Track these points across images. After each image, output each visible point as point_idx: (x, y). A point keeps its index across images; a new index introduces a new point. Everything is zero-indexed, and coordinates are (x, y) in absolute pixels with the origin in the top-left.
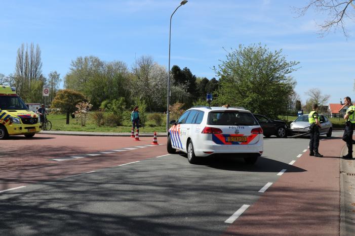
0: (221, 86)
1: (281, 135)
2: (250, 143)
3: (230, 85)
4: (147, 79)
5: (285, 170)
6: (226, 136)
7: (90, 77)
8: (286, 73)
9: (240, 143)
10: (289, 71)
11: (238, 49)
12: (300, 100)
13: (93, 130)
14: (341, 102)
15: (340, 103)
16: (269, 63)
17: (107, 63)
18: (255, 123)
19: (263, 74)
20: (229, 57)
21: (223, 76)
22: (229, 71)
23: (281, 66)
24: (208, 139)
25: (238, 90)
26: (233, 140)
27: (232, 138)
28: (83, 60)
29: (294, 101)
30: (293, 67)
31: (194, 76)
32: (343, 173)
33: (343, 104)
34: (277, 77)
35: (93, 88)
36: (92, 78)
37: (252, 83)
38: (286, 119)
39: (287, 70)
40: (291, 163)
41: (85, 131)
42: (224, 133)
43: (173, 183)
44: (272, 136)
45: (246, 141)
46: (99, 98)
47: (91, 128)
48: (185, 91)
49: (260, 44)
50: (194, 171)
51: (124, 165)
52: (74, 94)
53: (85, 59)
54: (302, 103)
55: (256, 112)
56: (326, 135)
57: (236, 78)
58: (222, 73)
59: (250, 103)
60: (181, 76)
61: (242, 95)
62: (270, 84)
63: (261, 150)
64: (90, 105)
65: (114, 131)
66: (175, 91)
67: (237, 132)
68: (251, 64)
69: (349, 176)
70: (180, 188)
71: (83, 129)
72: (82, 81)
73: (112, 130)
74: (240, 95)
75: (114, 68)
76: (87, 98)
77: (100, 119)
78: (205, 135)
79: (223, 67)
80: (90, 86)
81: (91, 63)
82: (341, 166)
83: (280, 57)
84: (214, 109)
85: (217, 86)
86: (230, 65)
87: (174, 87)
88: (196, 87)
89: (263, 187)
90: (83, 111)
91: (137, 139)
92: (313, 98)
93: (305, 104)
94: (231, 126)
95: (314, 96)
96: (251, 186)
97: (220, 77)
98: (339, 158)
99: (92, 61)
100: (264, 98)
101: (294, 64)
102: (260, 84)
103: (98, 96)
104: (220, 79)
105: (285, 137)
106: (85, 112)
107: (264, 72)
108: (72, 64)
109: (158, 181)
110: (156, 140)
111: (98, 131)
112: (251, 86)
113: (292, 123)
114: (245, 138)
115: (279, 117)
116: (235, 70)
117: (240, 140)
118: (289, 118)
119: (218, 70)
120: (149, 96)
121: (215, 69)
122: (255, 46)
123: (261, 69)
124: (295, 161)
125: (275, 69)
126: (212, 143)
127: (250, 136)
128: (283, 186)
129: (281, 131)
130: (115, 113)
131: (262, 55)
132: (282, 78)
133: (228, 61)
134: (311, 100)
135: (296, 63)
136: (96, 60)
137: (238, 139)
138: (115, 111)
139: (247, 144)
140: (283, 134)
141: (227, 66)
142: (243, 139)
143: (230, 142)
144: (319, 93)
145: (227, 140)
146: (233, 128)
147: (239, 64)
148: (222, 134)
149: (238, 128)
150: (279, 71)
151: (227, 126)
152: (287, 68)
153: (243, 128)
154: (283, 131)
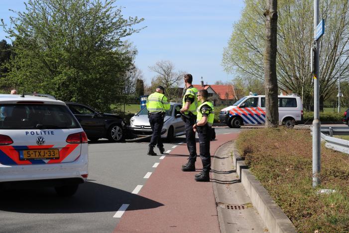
0: (15, 54)
1: (116, 138)
2: (63, 161)
3: (31, 53)
5: (127, 205)
6: (20, 149)
8: (122, 35)
9: (47, 161)
10: (128, 32)
12: (142, 79)
14: (202, 82)
15: (201, 84)
16: (95, 18)
18: (73, 124)
19: (85, 35)
20: (29, 6)
21: (18, 38)
22: (29, 30)
23: (114, 24)
25: (44, 62)
26: (33, 156)
27: (31, 152)
29: (133, 80)
32: (221, 206)
33: (205, 86)
34: (109, 42)
37: (68, 50)
38: (122, 110)
39: (125, 32)
40: (136, 191)
42: (16, 143)
44: (100, 139)
45: (57, 156)
54: (145, 84)
55: (74, 99)
56: (184, 136)
57: (41, 41)
58: (17, 33)
59: (63, 83)
61: (50, 70)
62: (97, 53)
63: (85, 173)
67: (40, 141)
68: (67, 20)
69: (230, 210)
74: (48, 71)
79: (19, 23)
82: (216, 192)
83: (114, 10)
85: (9, 53)
86: (29, 20)
92: (162, 76)
94: (29, 131)
95: (163, 73)
97: (14, 39)
100: (88, 76)
101: (136, 21)
102: (81, 53)
104: (13, 43)
105: (122, 141)
107: (87, 33)
112: (66, 55)
113: (133, 118)
114: (56, 152)
115: (112, 106)
116: (38, 29)
117: (47, 156)
118: (128, 109)
119: (10, 26)
121: (4, 25)
123: (83, 28)
124: (141, 186)
125: (104, 29)
127: (64, 148)
129: (116, 131)
131: (84, 5)
132: (117, 43)
133: (27, 12)
134: (159, 79)
135: (139, 19)
137: (42, 154)
139: (59, 163)
140: (119, 135)
141: (25, 19)
142: (52, 153)
143: (27, 159)
144: (171, 68)
145: (21, 156)
146: (33, 134)
147: (45, 18)
148: (13, 146)
149: (43, 133)
150: (111, 32)
151: (23, 131)
152: (124, 28)
153: (52, 132)
154: (119, 131)
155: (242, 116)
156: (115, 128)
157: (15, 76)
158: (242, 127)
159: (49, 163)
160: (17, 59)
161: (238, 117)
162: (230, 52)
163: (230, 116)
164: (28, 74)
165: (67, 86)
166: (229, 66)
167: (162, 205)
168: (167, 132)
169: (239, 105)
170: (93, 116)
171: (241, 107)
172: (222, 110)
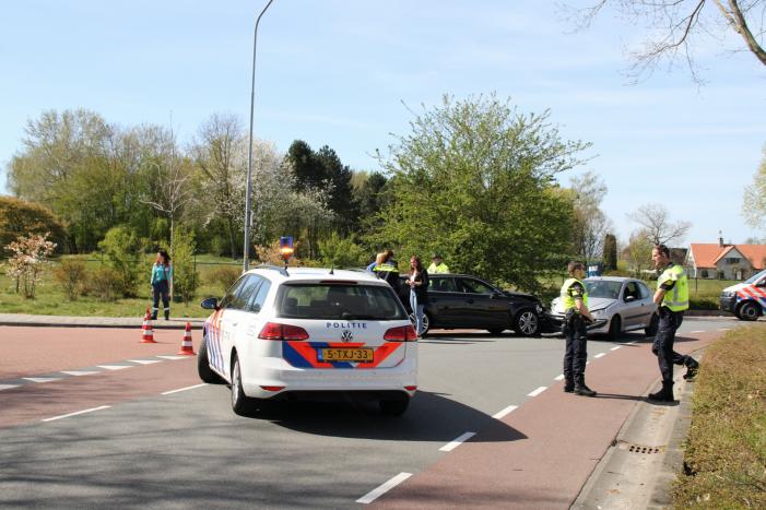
1: (527, 330)
2: (381, 365)
4: (226, 175)
5: (472, 434)
6: (317, 346)
7: (76, 166)
8: (556, 169)
9: (354, 365)
10: (566, 164)
11: (441, 106)
12: (615, 234)
13: (50, 310)
14: (721, 240)
15: (718, 242)
17: (122, 130)
18: (397, 314)
20: (417, 127)
21: (399, 175)
22: (416, 162)
23: (545, 151)
24: (272, 354)
26: (336, 357)
27: (334, 351)
28: (60, 119)
30: (577, 155)
31: (346, 168)
32: (621, 446)
33: (725, 246)
34: (537, 180)
35: (84, 194)
36: (83, 167)
37: (472, 193)
39: (561, 164)
40: (501, 414)
41: (29, 312)
42: (313, 339)
43: (148, 476)
44: (506, 331)
45: (370, 360)
46: (100, 221)
47: (49, 306)
48: (323, 206)
49: (493, 95)
50: (229, 437)
51: (55, 419)
52: (26, 211)
53: (65, 117)
54: (619, 241)
55: (479, 267)
56: (643, 332)
58: (397, 166)
59: (464, 244)
60: (311, 166)
63: (411, 384)
64: (50, 243)
65: (108, 313)
66: (296, 205)
67: (346, 336)
69: (632, 453)
70: (156, 490)
71: (24, 306)
72: (57, 173)
73: (102, 311)
75: (141, 143)
76: (60, 220)
77: (73, 280)
78: (266, 343)
79: (401, 152)
80: (76, 188)
81: (80, 129)
82: (626, 425)
83: (545, 130)
84: (299, 274)
86: (417, 148)
87: (294, 195)
88: (350, 197)
89: (377, 485)
90: (27, 259)
91: (149, 338)
92: (648, 229)
93: (628, 244)
94: (332, 322)
95: (651, 224)
96: (347, 484)
97: (394, 174)
98: (639, 398)
99: (84, 122)
100: (500, 233)
101: (579, 147)
102: (494, 198)
103: (98, 215)
105: (536, 335)
106: (33, 260)
108: (29, 129)
109: (109, 468)
110: (188, 344)
111: (65, 312)
112: (467, 200)
113: (556, 300)
114: (370, 352)
117: (355, 357)
119: (389, 157)
120: (230, 218)
121: (379, 157)
122: (483, 100)
124: (515, 407)
125: (530, 160)
126: (284, 365)
127: (380, 348)
128: (433, 483)
129: (527, 320)
130: (119, 264)
131: (499, 124)
133: (414, 136)
134: (643, 233)
135: (583, 144)
136: (94, 119)
137: (349, 354)
138: (116, 260)
139: (372, 367)
140: (532, 326)
141: (410, 148)
142: (363, 354)
143: (328, 361)
144: (664, 216)
145: (320, 357)
146: (336, 326)
147: (441, 145)
148: (310, 343)
149: (351, 326)
150: (539, 164)
151: (323, 323)
152: (561, 158)
153: (364, 325)
154: (532, 319)
155: (760, 301)
156: (526, 316)
157: (395, 231)
158: (760, 318)
159: (358, 367)
160: (398, 206)
161: (752, 302)
162: (757, 193)
163: (739, 301)
164: (413, 228)
165: (470, 248)
166: (755, 215)
167: (524, 437)
168: (608, 325)
169: (755, 283)
170: (492, 295)
171: (758, 286)
172: (725, 290)
